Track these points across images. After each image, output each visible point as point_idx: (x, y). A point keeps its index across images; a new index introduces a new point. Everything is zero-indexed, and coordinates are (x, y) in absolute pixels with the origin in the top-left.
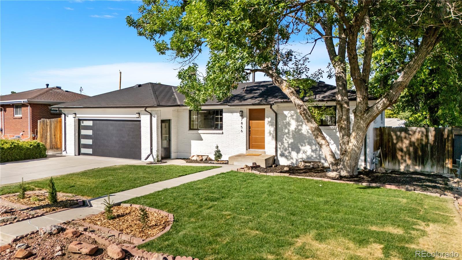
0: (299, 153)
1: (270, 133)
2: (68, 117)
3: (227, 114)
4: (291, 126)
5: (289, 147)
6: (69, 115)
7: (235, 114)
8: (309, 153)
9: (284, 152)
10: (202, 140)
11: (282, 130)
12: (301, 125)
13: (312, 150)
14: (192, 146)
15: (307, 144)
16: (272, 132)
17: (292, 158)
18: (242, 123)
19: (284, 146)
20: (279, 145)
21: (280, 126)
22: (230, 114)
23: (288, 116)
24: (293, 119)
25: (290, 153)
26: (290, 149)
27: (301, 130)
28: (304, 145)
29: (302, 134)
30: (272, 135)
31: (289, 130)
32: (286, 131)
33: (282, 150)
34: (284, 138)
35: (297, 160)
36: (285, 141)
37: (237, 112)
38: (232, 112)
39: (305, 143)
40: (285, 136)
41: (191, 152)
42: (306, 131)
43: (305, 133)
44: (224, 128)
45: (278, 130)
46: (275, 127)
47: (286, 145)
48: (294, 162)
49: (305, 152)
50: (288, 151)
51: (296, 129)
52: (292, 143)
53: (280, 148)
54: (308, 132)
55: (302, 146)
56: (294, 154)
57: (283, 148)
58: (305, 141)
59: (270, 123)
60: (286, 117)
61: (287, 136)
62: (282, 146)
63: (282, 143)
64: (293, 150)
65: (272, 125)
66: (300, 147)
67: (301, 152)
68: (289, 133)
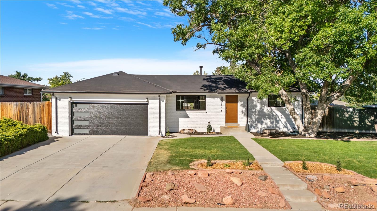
0: (263, 124)
1: (242, 112)
2: (60, 100)
3: (210, 99)
4: (257, 108)
5: (255, 121)
6: (61, 99)
7: (216, 99)
8: (269, 124)
9: (252, 124)
10: (188, 117)
11: (251, 110)
12: (264, 107)
13: (271, 122)
14: (179, 123)
15: (267, 118)
16: (244, 111)
17: (258, 128)
18: (222, 105)
19: (253, 120)
20: (249, 120)
21: (249, 107)
22: (212, 99)
23: (255, 101)
24: (259, 102)
25: (256, 124)
26: (256, 122)
27: (263, 110)
28: (266, 119)
29: (264, 112)
30: (243, 113)
31: (256, 110)
32: (254, 110)
33: (251, 122)
34: (252, 115)
35: (261, 129)
36: (253, 117)
37: (217, 98)
38: (214, 97)
39: (266, 118)
40: (253, 114)
41: (179, 127)
42: (267, 110)
43: (266, 112)
44: (207, 108)
45: (248, 110)
46: (246, 108)
47: (254, 120)
48: (259, 130)
49: (266, 124)
50: (255, 123)
51: (260, 109)
52: (257, 118)
53: (250, 122)
54: (268, 111)
55: (264, 120)
56: (259, 125)
57: (252, 122)
58: (267, 117)
59: (243, 106)
60: (254, 101)
61: (254, 114)
62: (251, 120)
63: (251, 118)
64: (258, 123)
65: (244, 107)
66: (263, 121)
67: (264, 124)
68: (255, 111)
